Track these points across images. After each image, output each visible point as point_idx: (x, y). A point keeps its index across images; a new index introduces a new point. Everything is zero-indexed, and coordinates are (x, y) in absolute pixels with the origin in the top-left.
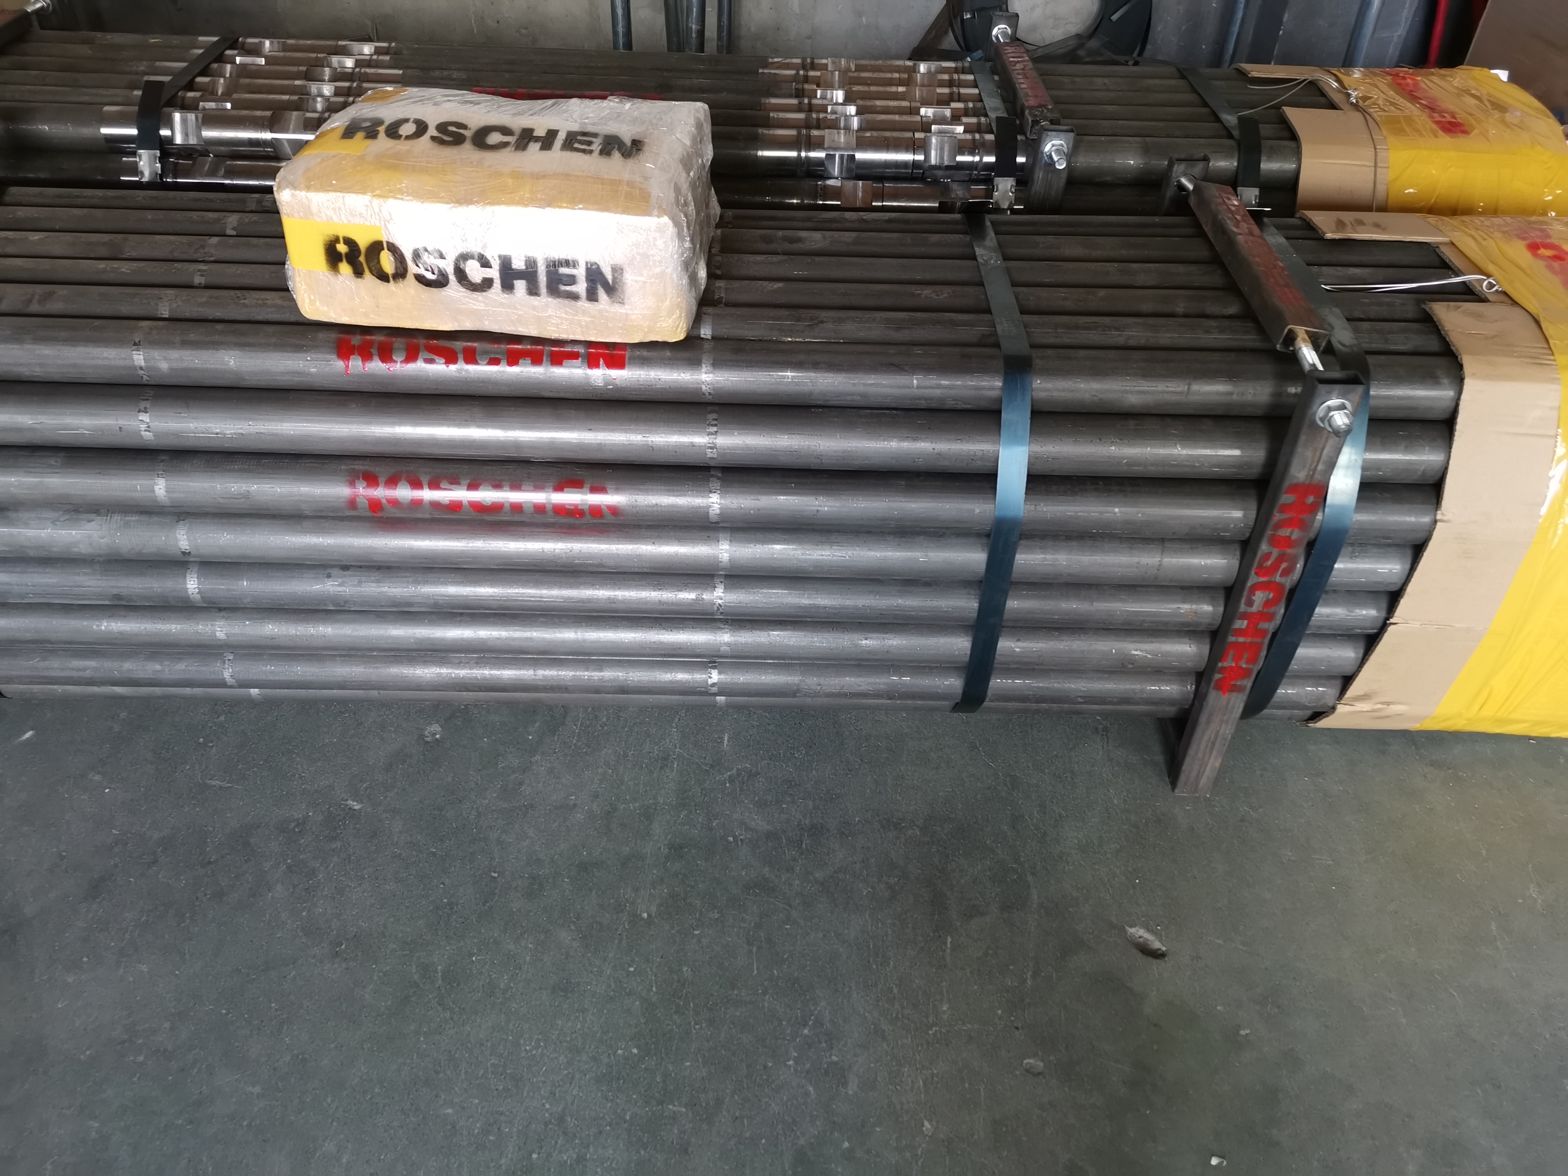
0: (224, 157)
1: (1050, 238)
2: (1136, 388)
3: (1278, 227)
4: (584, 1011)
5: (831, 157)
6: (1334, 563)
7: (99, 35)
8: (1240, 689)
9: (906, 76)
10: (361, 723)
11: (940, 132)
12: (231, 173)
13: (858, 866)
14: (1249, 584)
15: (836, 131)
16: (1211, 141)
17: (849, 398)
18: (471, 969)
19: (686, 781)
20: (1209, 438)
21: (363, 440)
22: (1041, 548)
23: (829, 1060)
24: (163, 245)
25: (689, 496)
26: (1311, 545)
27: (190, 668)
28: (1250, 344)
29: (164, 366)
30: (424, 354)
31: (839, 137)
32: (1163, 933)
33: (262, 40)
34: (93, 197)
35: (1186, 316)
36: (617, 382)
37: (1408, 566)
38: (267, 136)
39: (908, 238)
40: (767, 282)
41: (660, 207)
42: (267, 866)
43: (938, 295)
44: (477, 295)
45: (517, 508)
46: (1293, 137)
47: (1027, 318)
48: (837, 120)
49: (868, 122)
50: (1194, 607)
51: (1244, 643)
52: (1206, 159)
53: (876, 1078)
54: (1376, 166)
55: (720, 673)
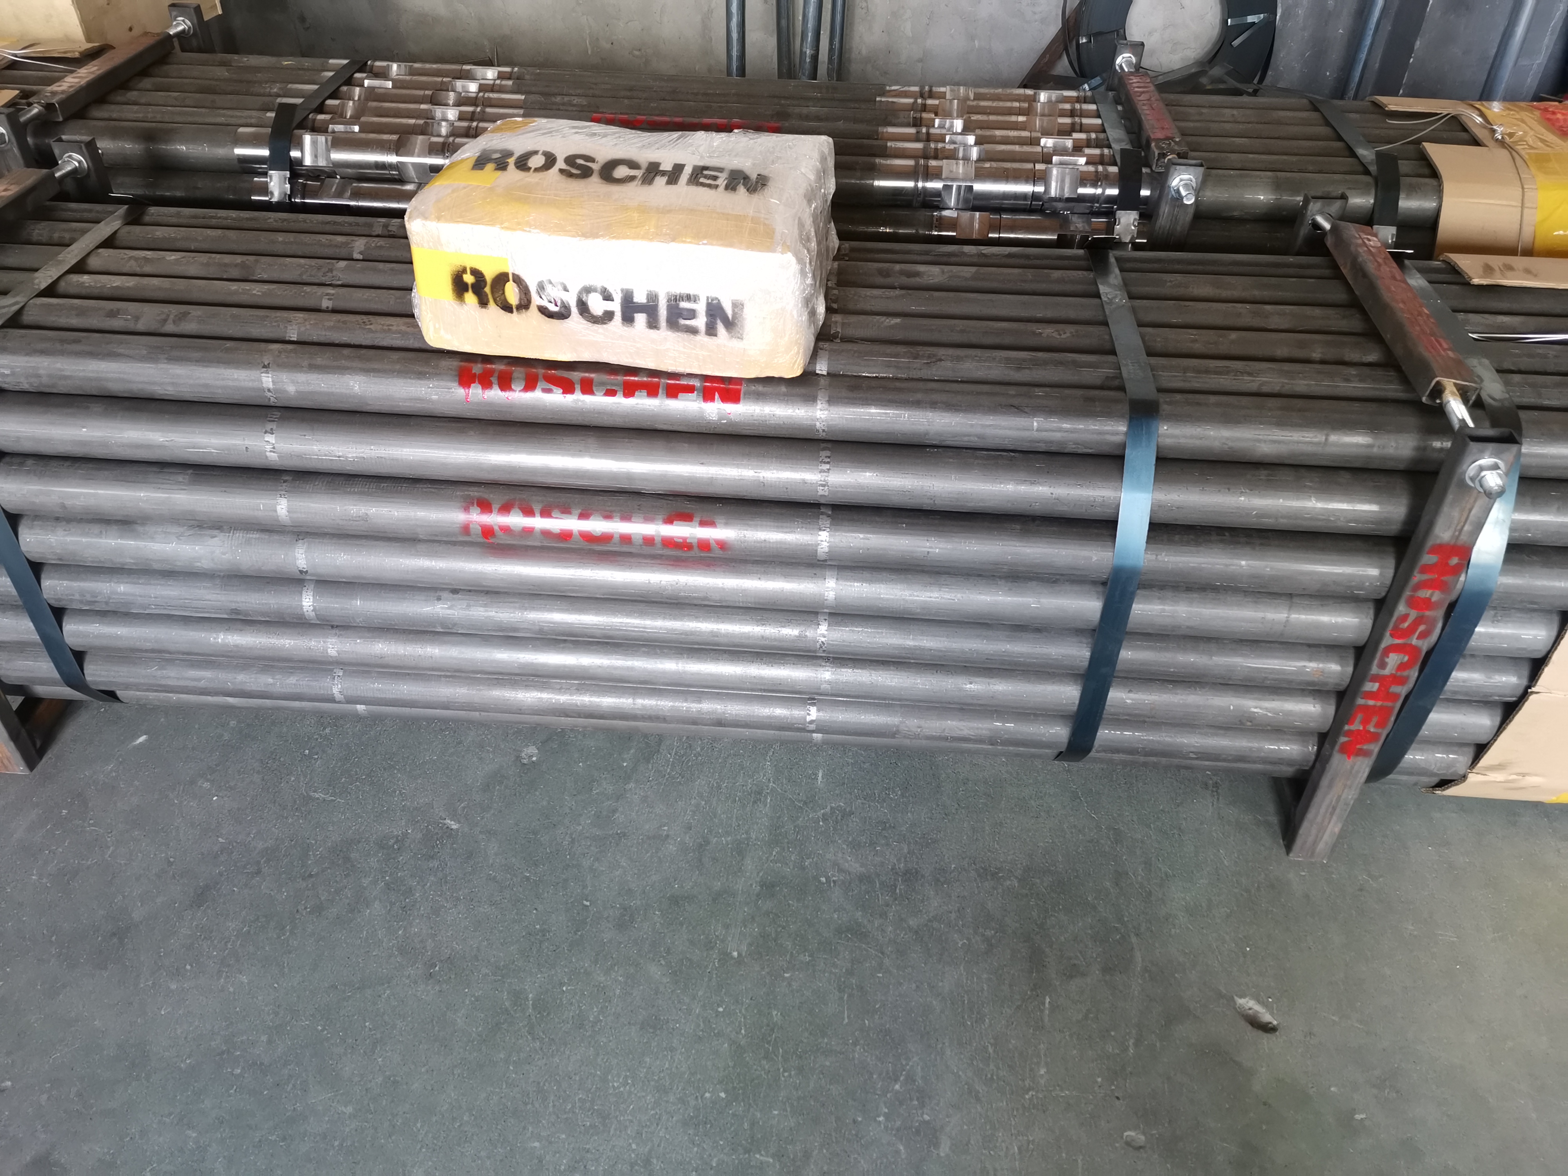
0: (350, 178)
1: (1179, 277)
2: (1270, 437)
3: (1421, 271)
4: (672, 1050)
5: (948, 188)
6: (1476, 626)
7: (236, 57)
8: (1366, 754)
9: (1026, 105)
10: (460, 743)
11: (1061, 163)
12: (357, 195)
13: (953, 916)
14: (1383, 645)
15: (954, 161)
16: (1348, 177)
17: (966, 439)
18: (561, 1000)
19: (779, 817)
20: (1347, 492)
21: (479, 467)
22: (1159, 598)
23: (920, 1118)
24: (293, 268)
25: (799, 533)
26: (1452, 606)
27: (301, 683)
28: (1391, 395)
29: (291, 389)
30: (542, 384)
31: (958, 168)
32: (1275, 1006)
33: (390, 63)
34: (226, 218)
35: (1323, 362)
36: (731, 416)
37: (1554, 633)
38: (392, 159)
39: (1030, 273)
40: (885, 318)
41: (784, 244)
42: (366, 882)
43: (1060, 335)
44: (596, 327)
45: (626, 539)
46: (1434, 174)
47: (1154, 360)
48: (955, 150)
49: (987, 152)
50: (1321, 665)
51: (1374, 706)
52: (1344, 197)
53: (969, 1141)
54: (1522, 207)
55: (818, 710)
